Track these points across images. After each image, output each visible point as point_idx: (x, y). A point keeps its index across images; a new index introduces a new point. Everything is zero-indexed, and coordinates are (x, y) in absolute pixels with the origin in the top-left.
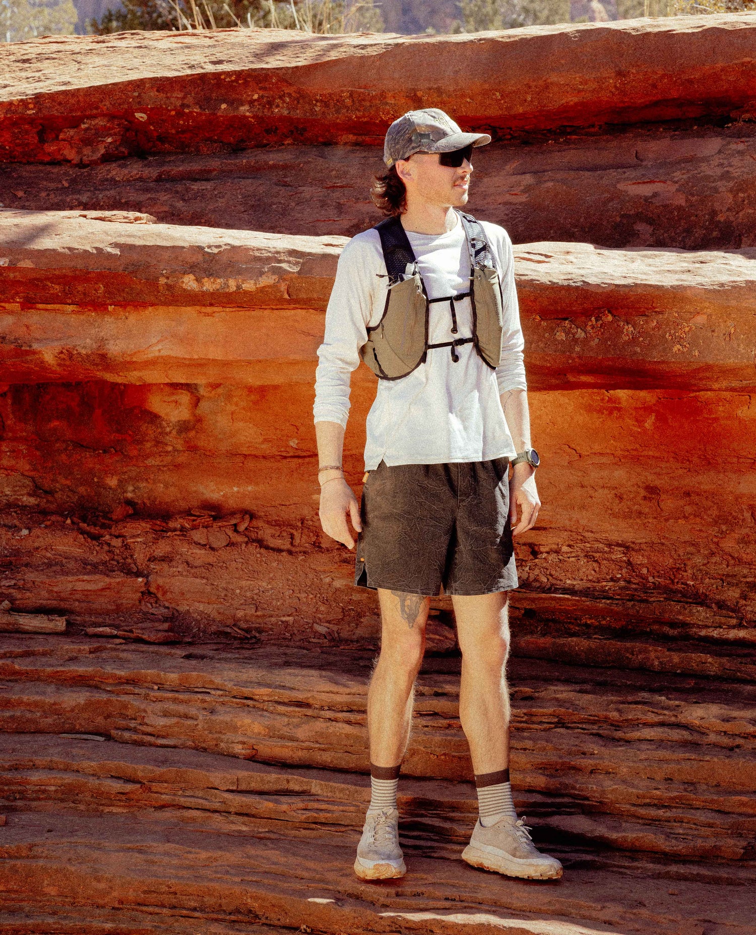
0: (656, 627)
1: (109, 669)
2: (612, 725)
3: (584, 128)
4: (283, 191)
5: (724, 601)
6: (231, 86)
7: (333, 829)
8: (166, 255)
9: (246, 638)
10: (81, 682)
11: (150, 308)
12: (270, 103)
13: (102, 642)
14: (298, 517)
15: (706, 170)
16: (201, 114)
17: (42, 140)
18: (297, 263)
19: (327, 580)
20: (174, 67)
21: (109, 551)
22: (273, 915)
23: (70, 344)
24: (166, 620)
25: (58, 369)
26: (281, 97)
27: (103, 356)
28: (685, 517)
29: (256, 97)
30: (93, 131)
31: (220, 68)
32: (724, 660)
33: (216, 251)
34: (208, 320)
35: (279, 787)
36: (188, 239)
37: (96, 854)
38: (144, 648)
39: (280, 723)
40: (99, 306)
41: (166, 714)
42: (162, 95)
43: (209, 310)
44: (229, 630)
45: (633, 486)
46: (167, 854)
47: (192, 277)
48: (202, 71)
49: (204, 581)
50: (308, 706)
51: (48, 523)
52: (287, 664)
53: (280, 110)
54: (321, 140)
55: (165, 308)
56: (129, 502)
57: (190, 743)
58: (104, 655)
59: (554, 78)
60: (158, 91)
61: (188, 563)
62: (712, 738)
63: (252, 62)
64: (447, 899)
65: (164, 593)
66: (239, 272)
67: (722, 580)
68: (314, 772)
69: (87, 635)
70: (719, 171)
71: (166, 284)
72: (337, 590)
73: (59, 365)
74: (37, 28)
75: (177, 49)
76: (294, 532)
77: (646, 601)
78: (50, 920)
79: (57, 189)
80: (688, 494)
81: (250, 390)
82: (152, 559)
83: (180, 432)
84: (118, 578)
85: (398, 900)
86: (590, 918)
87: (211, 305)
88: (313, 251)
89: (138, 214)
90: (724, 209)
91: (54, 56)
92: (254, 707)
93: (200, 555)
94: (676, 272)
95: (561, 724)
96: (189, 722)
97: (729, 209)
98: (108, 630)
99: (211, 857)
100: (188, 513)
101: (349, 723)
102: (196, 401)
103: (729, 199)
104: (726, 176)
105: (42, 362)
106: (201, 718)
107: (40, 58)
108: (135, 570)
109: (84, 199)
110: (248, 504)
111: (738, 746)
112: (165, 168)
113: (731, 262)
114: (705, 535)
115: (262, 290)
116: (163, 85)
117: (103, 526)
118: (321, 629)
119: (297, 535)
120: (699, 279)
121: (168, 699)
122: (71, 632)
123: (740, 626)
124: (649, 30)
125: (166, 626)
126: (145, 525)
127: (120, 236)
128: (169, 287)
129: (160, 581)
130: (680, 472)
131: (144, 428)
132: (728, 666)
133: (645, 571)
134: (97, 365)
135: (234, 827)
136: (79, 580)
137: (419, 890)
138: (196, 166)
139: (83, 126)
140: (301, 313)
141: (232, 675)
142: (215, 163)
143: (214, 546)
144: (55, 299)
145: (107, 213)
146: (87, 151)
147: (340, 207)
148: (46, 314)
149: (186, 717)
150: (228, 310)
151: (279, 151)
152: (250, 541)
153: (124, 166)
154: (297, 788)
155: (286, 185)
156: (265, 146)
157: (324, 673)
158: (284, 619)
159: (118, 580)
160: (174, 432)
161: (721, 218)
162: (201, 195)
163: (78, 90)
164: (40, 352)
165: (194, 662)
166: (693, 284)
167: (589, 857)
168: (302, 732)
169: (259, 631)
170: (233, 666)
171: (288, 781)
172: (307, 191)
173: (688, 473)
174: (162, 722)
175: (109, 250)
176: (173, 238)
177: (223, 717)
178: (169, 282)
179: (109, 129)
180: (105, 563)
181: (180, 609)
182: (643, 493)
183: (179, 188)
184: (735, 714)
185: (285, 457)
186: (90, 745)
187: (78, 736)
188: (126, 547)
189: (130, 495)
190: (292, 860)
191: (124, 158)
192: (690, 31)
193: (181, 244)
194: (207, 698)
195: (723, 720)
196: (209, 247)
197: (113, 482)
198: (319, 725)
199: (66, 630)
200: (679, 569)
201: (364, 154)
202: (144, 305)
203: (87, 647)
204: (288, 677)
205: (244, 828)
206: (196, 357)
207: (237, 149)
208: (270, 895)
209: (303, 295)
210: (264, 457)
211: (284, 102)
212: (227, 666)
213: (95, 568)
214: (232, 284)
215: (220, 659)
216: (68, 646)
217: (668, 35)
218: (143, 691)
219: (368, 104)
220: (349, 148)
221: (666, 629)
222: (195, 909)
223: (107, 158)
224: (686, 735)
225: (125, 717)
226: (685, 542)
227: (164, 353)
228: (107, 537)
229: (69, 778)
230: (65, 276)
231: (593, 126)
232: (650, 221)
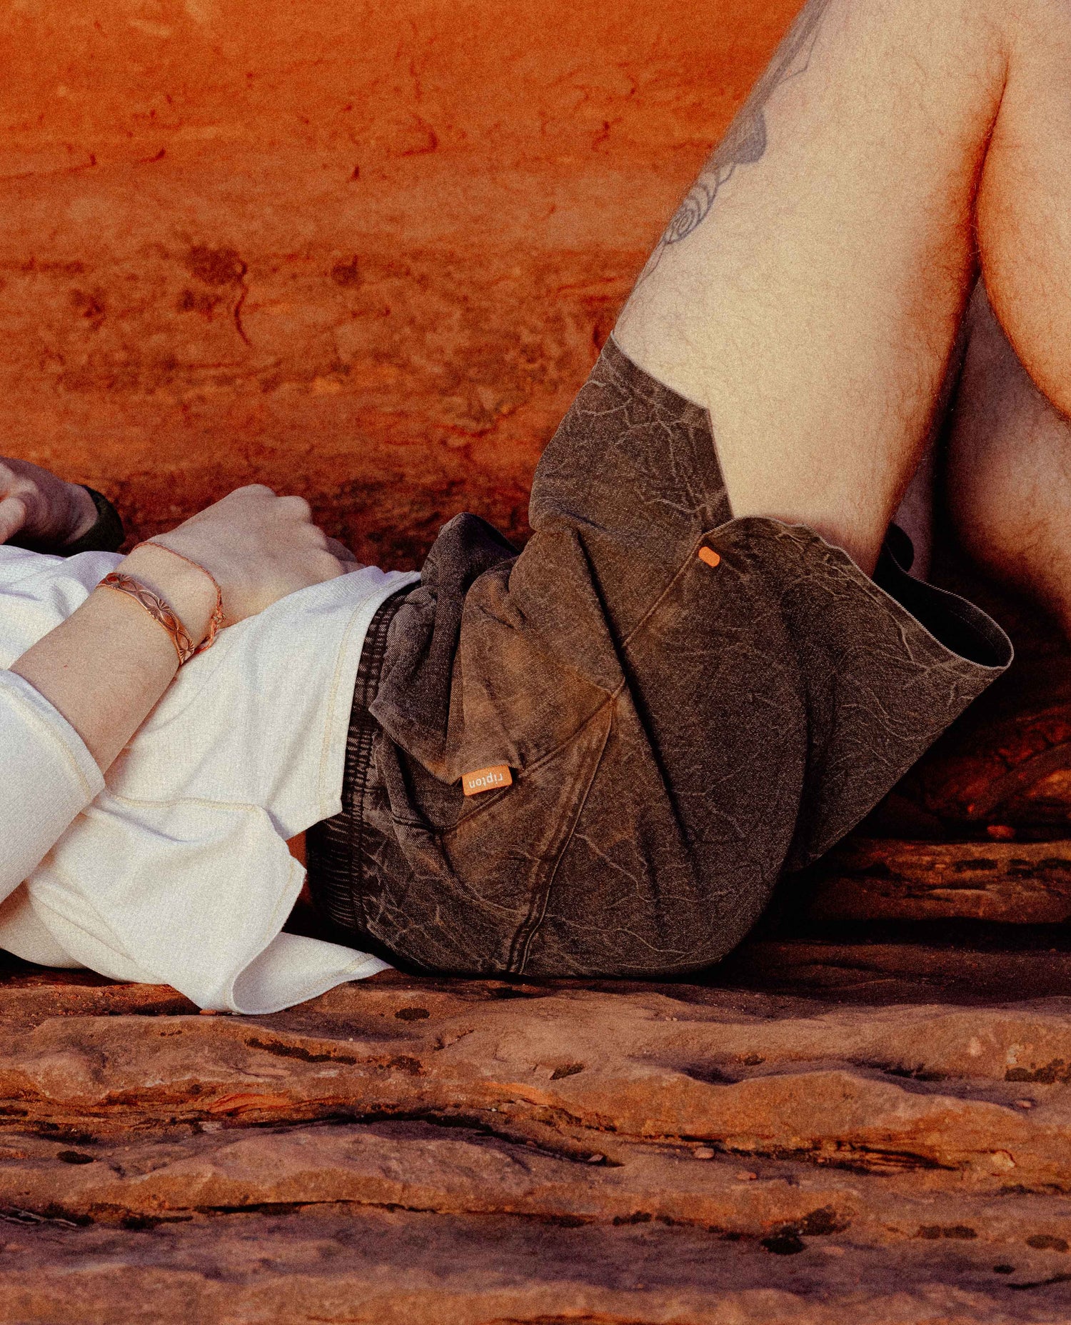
2: (47, 1131)
28: (340, 369)
45: (144, 251)
80: (347, 273)
111: (822, 1223)
130: (323, 181)
173: (354, 186)
182: (181, 277)
195: (694, 1072)
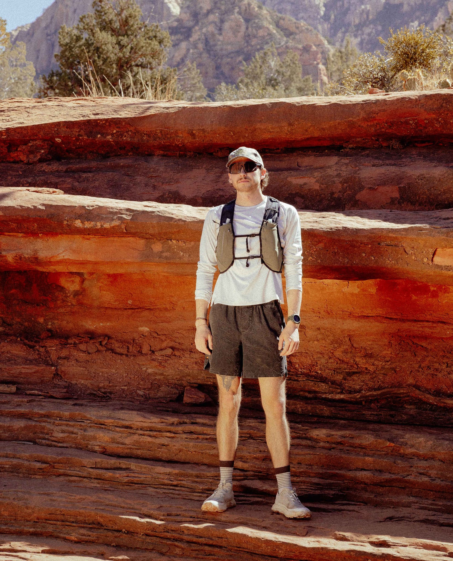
0: (301, 393)
1: (36, 410)
3: (274, 150)
4: (127, 178)
5: (335, 381)
6: (103, 126)
7: (140, 486)
8: (67, 210)
9: (104, 397)
10: (22, 416)
11: (60, 236)
12: (122, 135)
13: (33, 398)
14: (132, 338)
15: (330, 172)
16: (88, 140)
17: (9, 151)
18: (129, 215)
19: (145, 369)
20: (75, 116)
21: (38, 354)
22: (109, 525)
23: (20, 252)
24: (65, 387)
25: (15, 264)
26: (127, 132)
27: (36, 258)
28: (318, 340)
29: (115, 131)
30: (35, 147)
31: (97, 117)
32: (332, 408)
33: (91, 208)
34: (87, 242)
35: (115, 466)
36: (78, 202)
37: (27, 496)
38: (55, 400)
39: (117, 436)
40: (34, 234)
41: (63, 432)
42: (68, 130)
43: (88, 237)
44: (95, 393)
46: (61, 496)
47: (79, 221)
48: (89, 118)
49: (85, 369)
50: (131, 428)
51: (8, 340)
52: (122, 409)
53: (126, 138)
54: (146, 153)
55: (66, 236)
56: (50, 330)
57: (74, 446)
58: (34, 403)
59: (258, 126)
60: (67, 128)
61: (76, 360)
62: (322, 444)
63: (113, 114)
64: (191, 517)
65: (65, 375)
66: (102, 219)
67: (334, 370)
68: (132, 459)
69: (26, 394)
70: (335, 173)
71: (67, 224)
72: (149, 374)
73: (15, 262)
74: (14, 78)
75: (77, 107)
76: (129, 345)
77: (297, 380)
78: (4, 527)
79: (16, 175)
81: (109, 275)
82: (59, 358)
83: (74, 296)
84: (42, 367)
85: (168, 517)
86: (256, 525)
87: (89, 234)
88: (138, 209)
89: (55, 190)
90: (337, 192)
91: (16, 109)
92: (105, 428)
93: (83, 356)
94: (310, 222)
95: (251, 437)
96: (74, 436)
97: (340, 192)
98: (36, 392)
99: (81, 498)
100: (78, 335)
101: (150, 436)
102: (83, 281)
103: (340, 186)
104: (338, 175)
105: (7, 261)
106: (79, 433)
107: (9, 109)
108: (51, 363)
109: (29, 180)
110: (107, 331)
111: (333, 448)
112: (70, 166)
113: (337, 218)
114: (327, 349)
115: (113, 227)
116: (69, 125)
117: (36, 342)
118: (141, 393)
119: (131, 347)
120: (322, 226)
121: (64, 424)
122: (19, 392)
123: (341, 393)
124: (305, 103)
125: (65, 390)
126: (56, 342)
127: (45, 200)
128: (68, 225)
129: (63, 369)
130: (315, 318)
131: (57, 294)
132: (333, 411)
133: (297, 366)
134: (33, 263)
135: (93, 485)
136: (23, 368)
137: (178, 513)
138: (84, 165)
139: (30, 144)
140: (132, 239)
141: (95, 413)
142: (94, 164)
143: (90, 351)
144: (13, 230)
145: (40, 189)
146: (31, 156)
147: (154, 187)
148: (9, 237)
149: (72, 433)
150: (97, 237)
151: (125, 158)
152: (108, 350)
153: (49, 164)
154: (124, 467)
155: (128, 175)
156: (119, 155)
157: (139, 412)
158: (123, 388)
159: (42, 368)
160: (72, 296)
161: (336, 196)
162: (87, 180)
163: (28, 126)
164: (5, 256)
165: (77, 407)
166: (318, 228)
167: (260, 499)
168: (127, 441)
169: (111, 393)
170: (96, 409)
171: (120, 464)
172: (139, 179)
173: (319, 319)
174: (61, 435)
175: (40, 207)
176: (71, 202)
177: (90, 433)
178: (69, 223)
179: (43, 146)
180: (35, 360)
181: (73, 382)
183: (76, 176)
184: (333, 433)
185: (126, 309)
186: (26, 446)
187: (20, 442)
188: (47, 352)
189: (50, 327)
190: (120, 499)
191: (49, 160)
192: (324, 104)
193: (75, 205)
194: (83, 424)
195: (327, 436)
196: (88, 206)
197: (41, 320)
198: (136, 437)
199: (16, 392)
200: (314, 365)
201: (167, 161)
202: (57, 234)
203: (26, 400)
204: (122, 415)
205: (98, 486)
206: (81, 259)
207: (105, 157)
208: (109, 515)
209: (133, 231)
210: (116, 309)
211: (129, 134)
212: (93, 409)
213: (31, 362)
214: (99, 225)
215: (90, 406)
216: (17, 399)
217: (313, 107)
218: (52, 421)
219: (169, 136)
220: (160, 157)
221: (307, 394)
222: (73, 522)
223: (41, 161)
224: (309, 442)
225: (42, 433)
226: (317, 352)
227: (66, 257)
228: (38, 347)
229: (15, 461)
230: (17, 220)
231: (278, 149)
232: (302, 197)
